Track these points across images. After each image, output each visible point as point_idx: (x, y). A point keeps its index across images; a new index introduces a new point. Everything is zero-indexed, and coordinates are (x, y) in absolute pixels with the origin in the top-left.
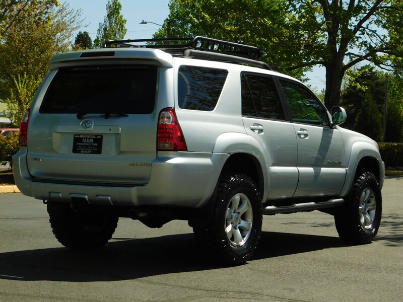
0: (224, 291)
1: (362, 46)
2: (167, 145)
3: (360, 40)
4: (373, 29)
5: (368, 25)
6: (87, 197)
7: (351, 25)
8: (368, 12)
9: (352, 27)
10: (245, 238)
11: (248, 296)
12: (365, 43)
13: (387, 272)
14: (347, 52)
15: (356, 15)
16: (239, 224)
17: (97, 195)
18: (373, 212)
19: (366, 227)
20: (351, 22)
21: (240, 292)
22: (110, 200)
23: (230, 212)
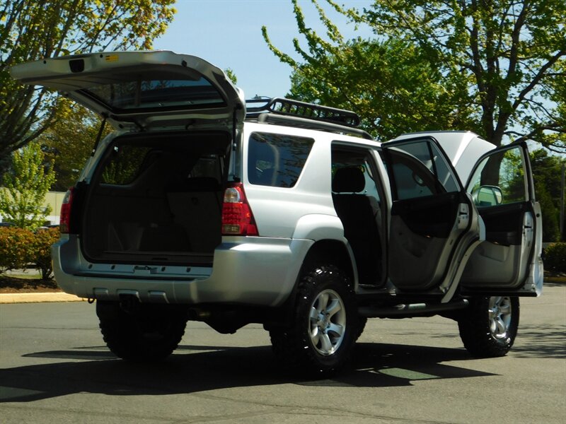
0: (297, 406)
1: (525, 123)
2: (234, 229)
3: (523, 115)
4: (539, 102)
5: (532, 97)
6: (137, 293)
7: (511, 97)
8: (532, 80)
9: (513, 99)
10: (336, 346)
11: (326, 412)
12: (528, 119)
13: (511, 387)
14: (507, 131)
15: (516, 84)
16: (328, 327)
17: (149, 291)
18: (509, 317)
19: (498, 335)
20: (512, 92)
21: (317, 408)
22: (165, 297)
23: (316, 313)
